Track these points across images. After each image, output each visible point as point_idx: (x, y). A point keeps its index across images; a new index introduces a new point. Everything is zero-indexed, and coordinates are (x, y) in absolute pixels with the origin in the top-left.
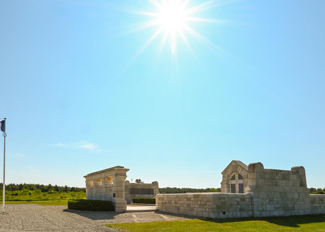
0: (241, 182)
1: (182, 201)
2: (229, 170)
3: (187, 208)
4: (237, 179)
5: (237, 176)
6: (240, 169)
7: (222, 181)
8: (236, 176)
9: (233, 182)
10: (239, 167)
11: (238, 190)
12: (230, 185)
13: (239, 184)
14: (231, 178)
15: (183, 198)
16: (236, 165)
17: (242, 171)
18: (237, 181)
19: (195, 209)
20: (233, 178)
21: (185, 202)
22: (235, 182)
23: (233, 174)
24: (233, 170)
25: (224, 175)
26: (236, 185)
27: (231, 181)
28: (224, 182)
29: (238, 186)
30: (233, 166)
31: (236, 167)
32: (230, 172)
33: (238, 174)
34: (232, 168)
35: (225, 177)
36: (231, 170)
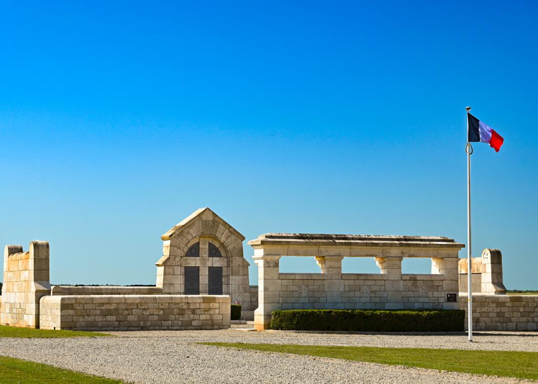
0: (216, 262)
1: (486, 308)
2: (191, 231)
3: (497, 319)
4: (204, 255)
5: (204, 248)
6: (225, 232)
7: (169, 258)
8: (201, 246)
9: (193, 262)
11: (208, 283)
12: (183, 270)
13: (209, 267)
14: (186, 250)
15: (489, 303)
16: (213, 221)
17: (227, 238)
18: (205, 259)
19: (513, 319)
20: (194, 251)
21: (493, 310)
22: (199, 261)
23: (196, 241)
24: (204, 233)
25: (176, 242)
26: (200, 269)
27: (187, 258)
28: (175, 259)
29: (207, 274)
30: (206, 221)
31: (213, 225)
32: (194, 235)
33: (209, 243)
34: (201, 227)
35: (179, 248)
36: (200, 231)
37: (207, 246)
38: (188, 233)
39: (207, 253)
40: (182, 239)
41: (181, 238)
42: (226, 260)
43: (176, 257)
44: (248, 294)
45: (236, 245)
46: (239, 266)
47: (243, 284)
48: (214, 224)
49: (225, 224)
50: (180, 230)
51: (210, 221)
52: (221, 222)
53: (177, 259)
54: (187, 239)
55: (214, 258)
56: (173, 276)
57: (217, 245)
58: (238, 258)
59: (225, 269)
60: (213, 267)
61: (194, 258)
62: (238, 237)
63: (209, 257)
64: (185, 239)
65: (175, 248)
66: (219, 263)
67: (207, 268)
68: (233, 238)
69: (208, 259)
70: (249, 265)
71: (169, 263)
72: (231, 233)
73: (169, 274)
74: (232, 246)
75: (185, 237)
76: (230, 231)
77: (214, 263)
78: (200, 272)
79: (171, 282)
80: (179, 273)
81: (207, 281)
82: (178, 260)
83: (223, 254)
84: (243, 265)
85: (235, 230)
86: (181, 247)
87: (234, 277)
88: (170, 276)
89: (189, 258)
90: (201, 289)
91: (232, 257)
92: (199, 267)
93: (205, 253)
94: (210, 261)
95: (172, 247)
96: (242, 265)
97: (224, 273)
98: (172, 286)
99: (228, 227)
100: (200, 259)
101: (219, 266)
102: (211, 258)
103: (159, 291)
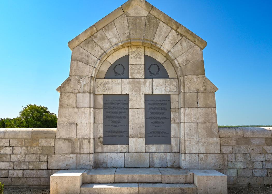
0: (159, 87)
2: (109, 35)
4: (138, 76)
5: (137, 64)
6: (170, 36)
7: (68, 81)
8: (131, 61)
9: (118, 87)
10: (163, 27)
11: (143, 121)
12: (100, 100)
13: (146, 96)
14: (105, 68)
16: (149, 18)
17: (174, 45)
18: (138, 82)
22: (128, 85)
23: (122, 53)
24: (132, 37)
25: (81, 54)
26: (130, 98)
27: (107, 80)
28: (79, 82)
29: (143, 106)
30: (135, 19)
31: (147, 24)
32: (114, 41)
33: (146, 56)
34: (126, 27)
35: (87, 63)
36: (124, 34)
37: (142, 61)
38: (103, 38)
39: (143, 72)
40: (93, 48)
41: (90, 46)
42: (175, 83)
43: (80, 77)
44: (217, 140)
45: (190, 55)
46: (198, 91)
47: (204, 123)
48: (149, 22)
49: (169, 21)
50: (89, 33)
51: (143, 18)
52: (162, 18)
53: (83, 82)
54: (101, 49)
55: (155, 80)
56: (76, 110)
57: (160, 59)
58: (195, 77)
59: (174, 98)
60: (153, 94)
61: (119, 80)
62: (194, 42)
63: (145, 78)
64: (97, 48)
65: (80, 63)
66: (163, 89)
67: (143, 97)
68: (185, 44)
69: (145, 83)
70: (216, 89)
71: (68, 89)
72: (182, 36)
73: (68, 106)
74: (184, 57)
75: (97, 45)
76: (179, 34)
77: (154, 88)
78: (130, 103)
79: (73, 121)
80: (87, 105)
81: (142, 119)
82: (85, 83)
83: (170, 72)
84: (205, 90)
85: (187, 31)
86: (90, 61)
87: (188, 110)
88: (71, 110)
89: (110, 80)
90: (131, 131)
91: (183, 76)
92: (128, 95)
93: (139, 73)
94: (147, 84)
95: (75, 62)
96: (202, 89)
97: (173, 105)
98: (73, 127)
99: (174, 27)
100: (129, 82)
101: (163, 93)
102: (149, 80)
103: (51, 136)
